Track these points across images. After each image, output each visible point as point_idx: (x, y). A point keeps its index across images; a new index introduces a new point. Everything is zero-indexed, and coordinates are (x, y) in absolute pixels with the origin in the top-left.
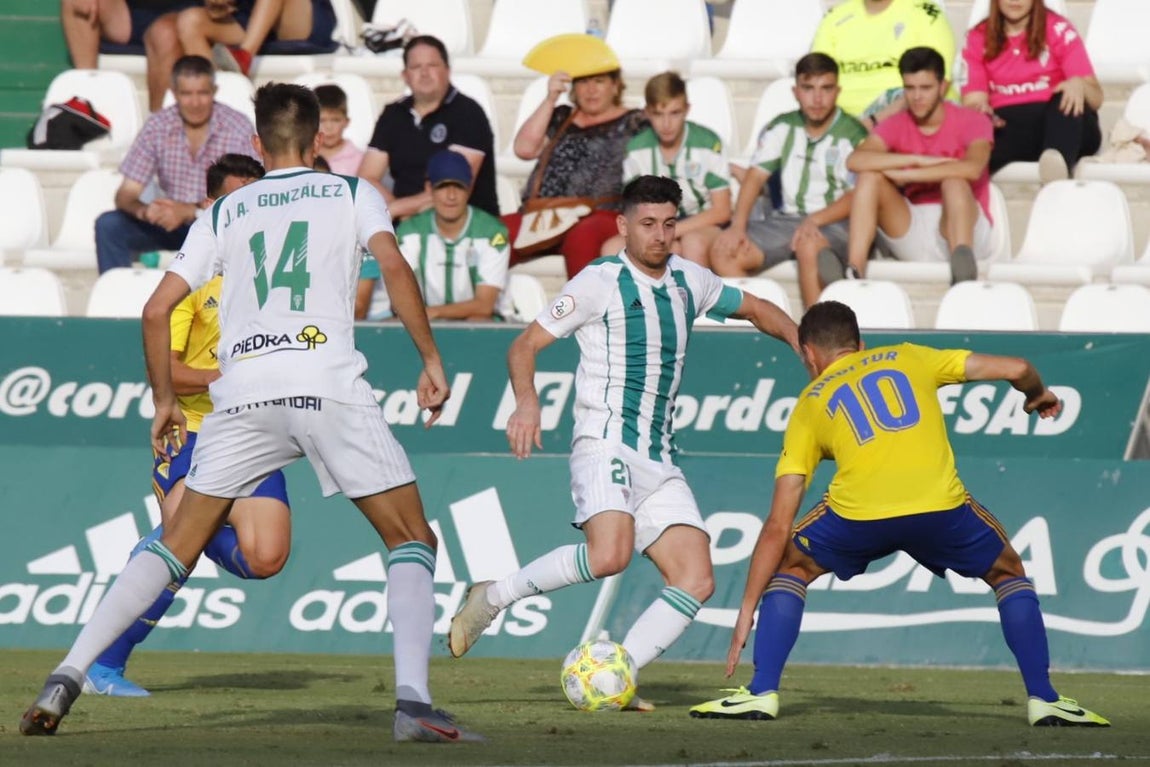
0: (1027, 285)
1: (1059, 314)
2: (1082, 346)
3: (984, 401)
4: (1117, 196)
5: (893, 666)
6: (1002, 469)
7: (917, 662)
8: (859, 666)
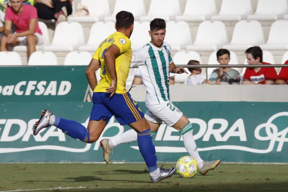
0: (54, 52)
1: (64, 60)
2: (71, 70)
3: (43, 86)
4: (79, 25)
5: (18, 163)
6: (49, 105)
7: (25, 162)
8: (9, 163)
